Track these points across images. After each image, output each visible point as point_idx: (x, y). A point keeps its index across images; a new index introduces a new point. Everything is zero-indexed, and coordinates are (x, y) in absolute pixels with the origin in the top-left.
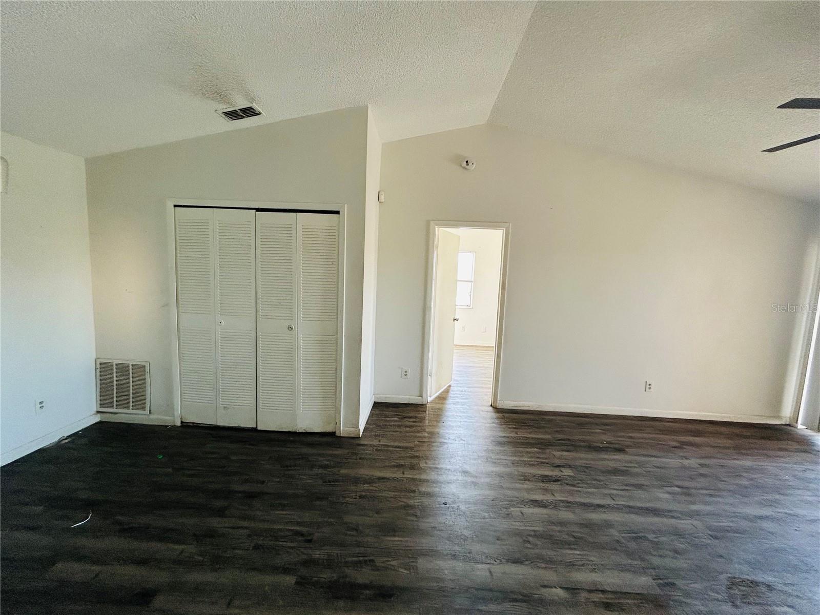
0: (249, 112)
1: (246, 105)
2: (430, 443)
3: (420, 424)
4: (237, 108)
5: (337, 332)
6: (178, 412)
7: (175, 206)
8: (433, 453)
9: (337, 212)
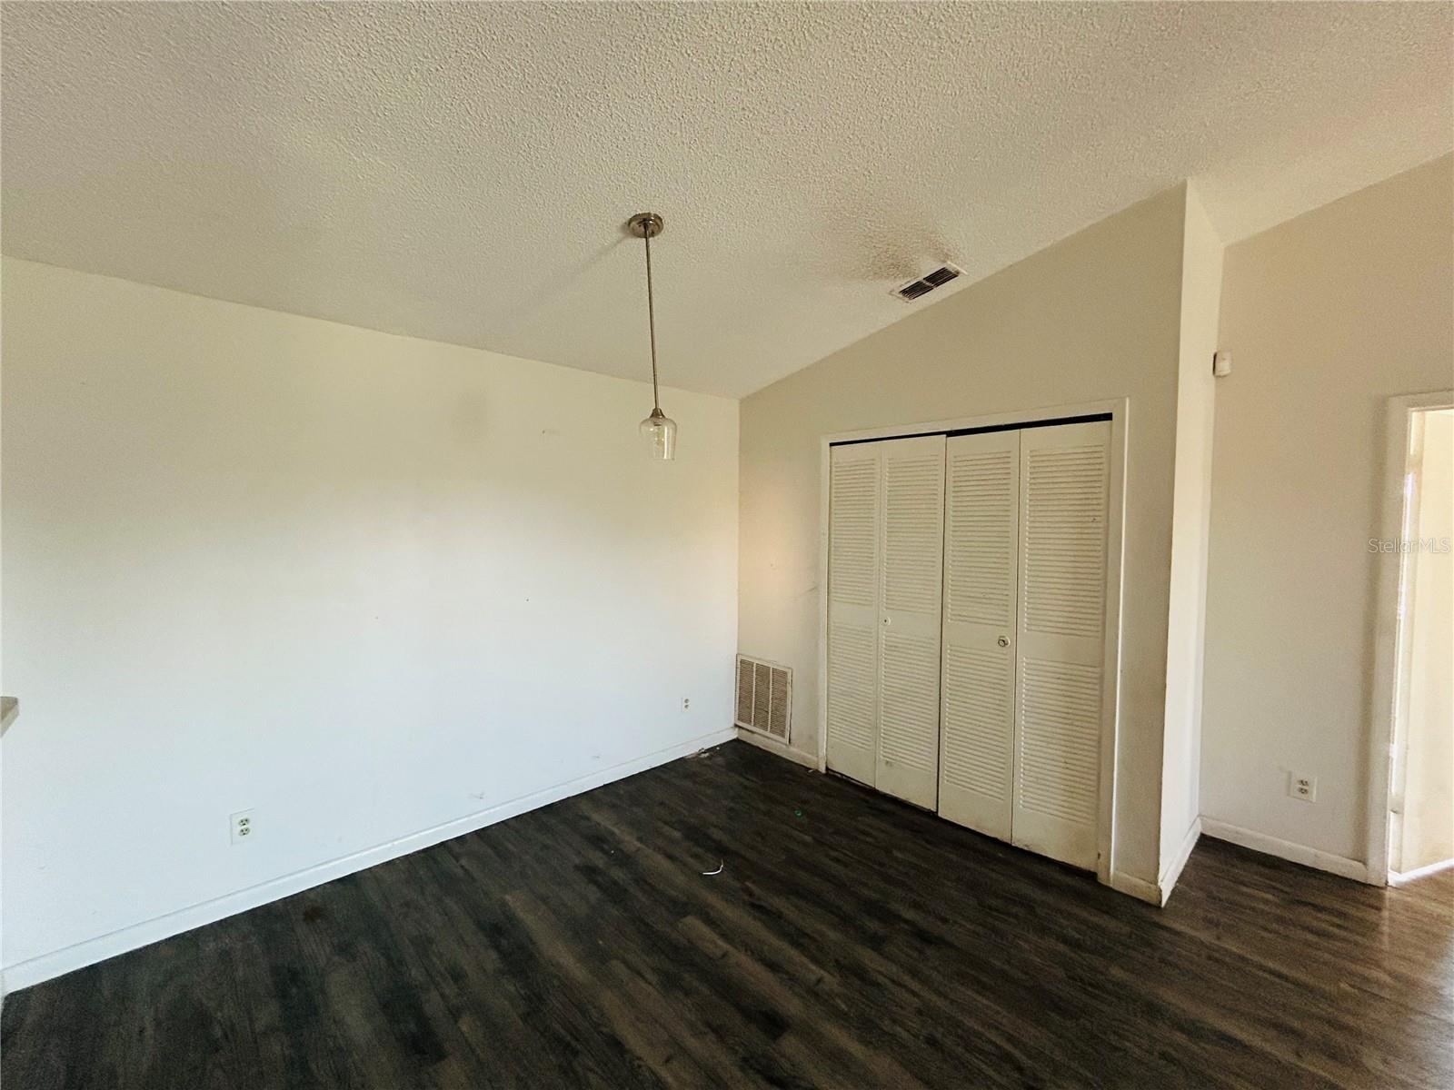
0: (941, 277)
1: (936, 267)
2: (1402, 1011)
3: (1359, 938)
4: (920, 279)
5: (1102, 662)
6: (822, 752)
7: (832, 445)
8: (1415, 1043)
9: (1108, 417)
